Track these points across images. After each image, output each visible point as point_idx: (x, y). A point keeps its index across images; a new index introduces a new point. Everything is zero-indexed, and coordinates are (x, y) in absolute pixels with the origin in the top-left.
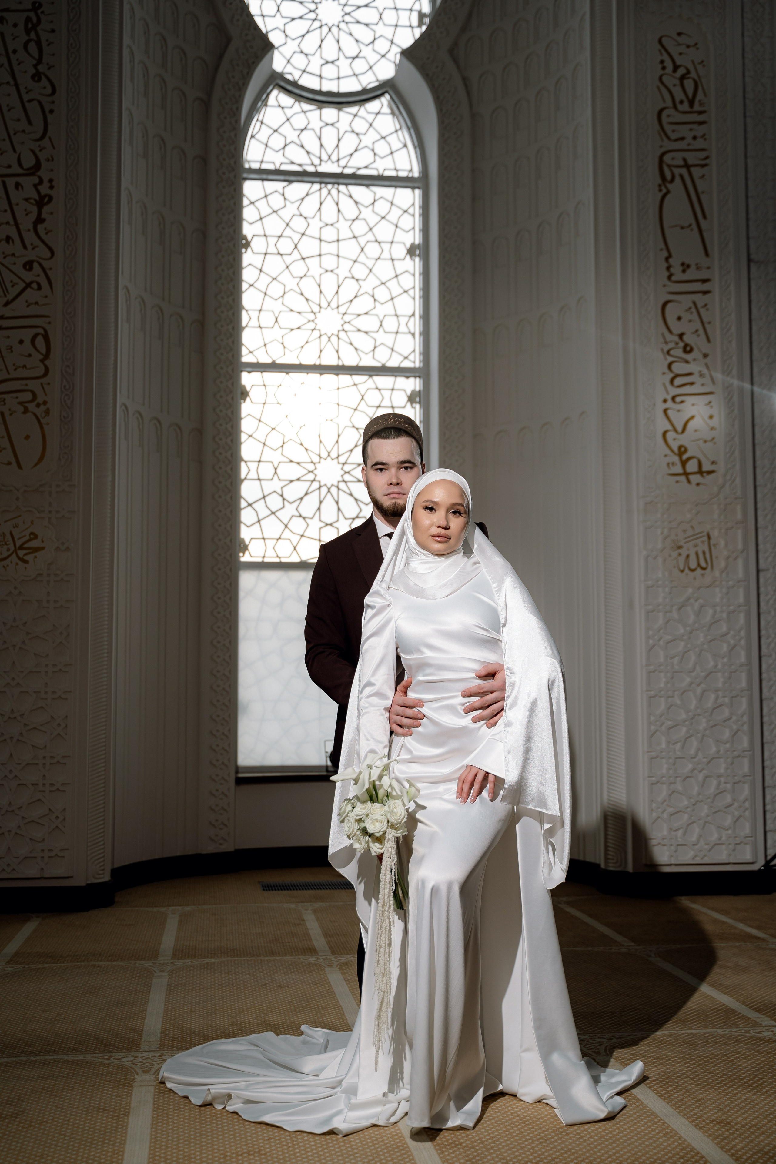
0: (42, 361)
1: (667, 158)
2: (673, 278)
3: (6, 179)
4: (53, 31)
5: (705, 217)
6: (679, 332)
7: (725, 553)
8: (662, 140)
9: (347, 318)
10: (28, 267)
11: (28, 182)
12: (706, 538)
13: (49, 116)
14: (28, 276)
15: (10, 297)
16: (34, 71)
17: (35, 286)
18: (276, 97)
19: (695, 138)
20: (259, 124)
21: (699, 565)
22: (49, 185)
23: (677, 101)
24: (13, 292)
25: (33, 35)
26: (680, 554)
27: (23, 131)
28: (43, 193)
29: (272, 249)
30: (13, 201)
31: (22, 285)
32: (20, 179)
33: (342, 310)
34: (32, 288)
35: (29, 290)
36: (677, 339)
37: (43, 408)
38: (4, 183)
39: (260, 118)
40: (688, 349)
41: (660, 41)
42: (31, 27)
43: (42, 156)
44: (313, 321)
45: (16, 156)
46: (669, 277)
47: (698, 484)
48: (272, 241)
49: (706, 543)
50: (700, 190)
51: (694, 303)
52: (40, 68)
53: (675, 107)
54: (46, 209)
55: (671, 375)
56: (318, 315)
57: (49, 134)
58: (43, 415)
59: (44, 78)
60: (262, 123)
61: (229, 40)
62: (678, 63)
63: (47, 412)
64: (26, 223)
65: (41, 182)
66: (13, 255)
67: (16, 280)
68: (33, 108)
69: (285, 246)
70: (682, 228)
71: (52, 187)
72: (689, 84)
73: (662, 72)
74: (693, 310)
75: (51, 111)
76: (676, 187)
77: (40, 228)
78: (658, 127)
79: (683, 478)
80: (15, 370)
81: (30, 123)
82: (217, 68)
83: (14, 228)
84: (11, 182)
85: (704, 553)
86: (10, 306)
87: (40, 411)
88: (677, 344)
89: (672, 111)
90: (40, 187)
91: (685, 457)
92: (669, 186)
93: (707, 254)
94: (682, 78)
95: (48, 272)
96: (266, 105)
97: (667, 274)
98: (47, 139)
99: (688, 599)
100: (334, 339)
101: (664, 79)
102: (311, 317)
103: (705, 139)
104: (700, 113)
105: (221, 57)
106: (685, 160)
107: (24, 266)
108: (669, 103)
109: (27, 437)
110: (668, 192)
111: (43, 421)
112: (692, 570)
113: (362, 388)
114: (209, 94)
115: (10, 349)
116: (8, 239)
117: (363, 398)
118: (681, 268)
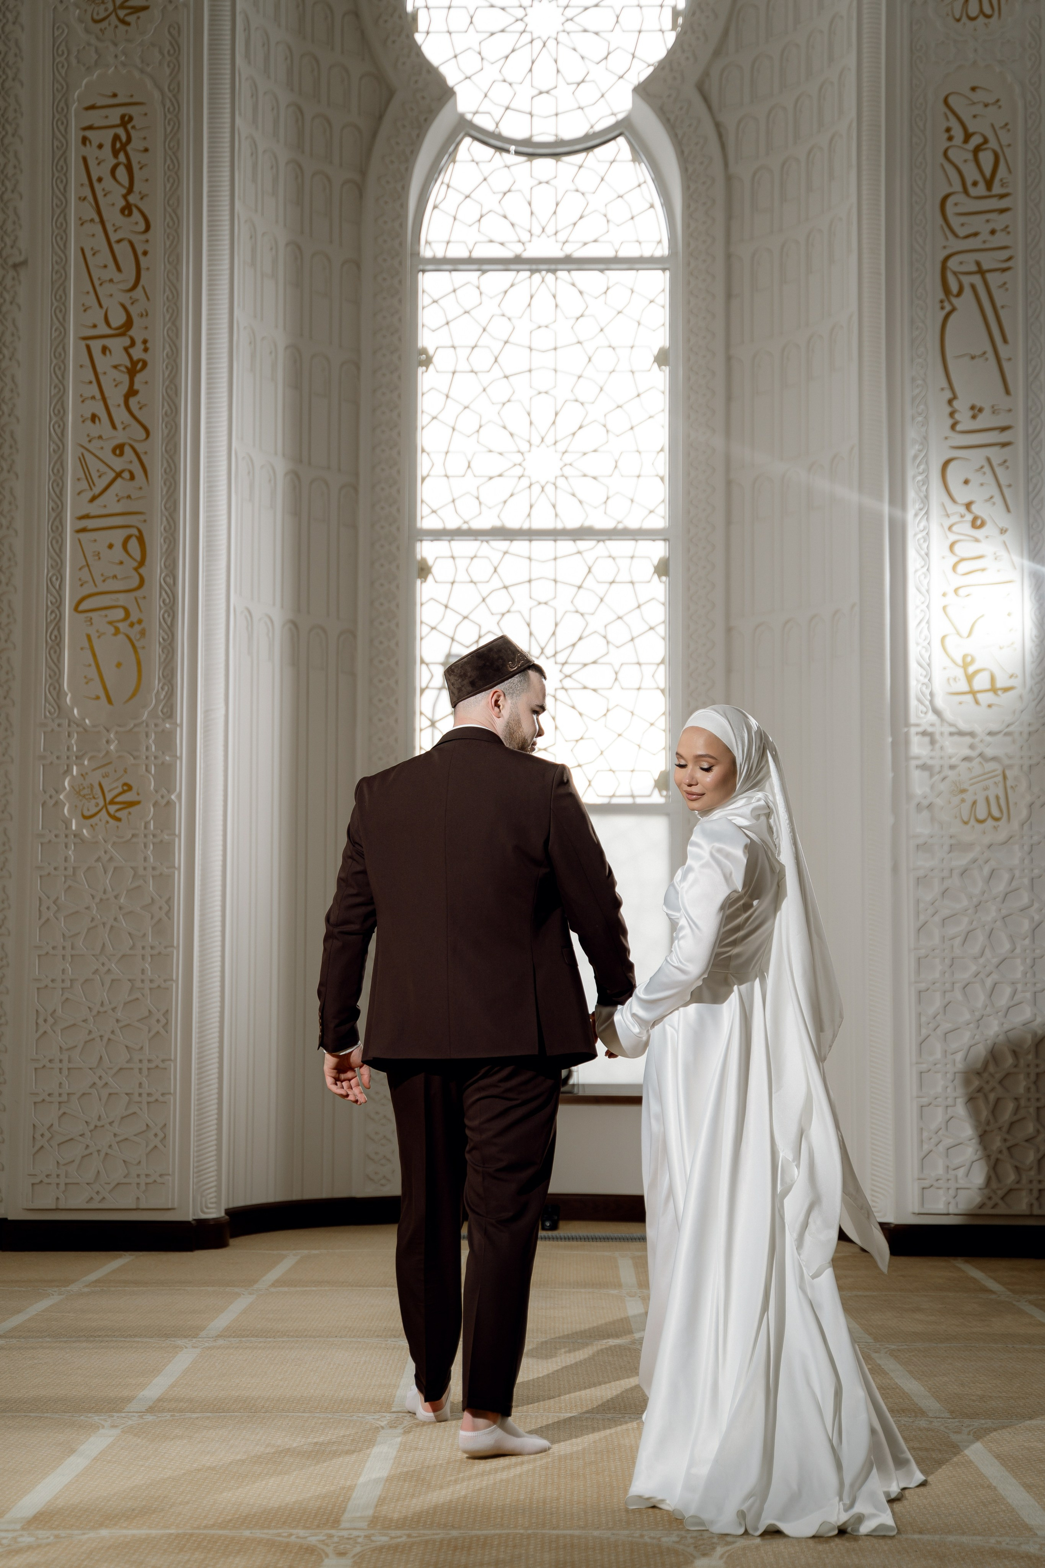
0: (136, 569)
1: (952, 264)
2: (959, 428)
3: (91, 343)
4: (146, 150)
5: (1005, 341)
6: (966, 501)
7: (1029, 798)
8: (947, 239)
9: (568, 458)
10: (118, 452)
11: (117, 344)
12: (1000, 778)
13: (142, 258)
14: (118, 464)
15: (96, 491)
16: (122, 203)
17: (126, 475)
18: (468, 148)
19: (993, 232)
20: (444, 187)
21: (990, 814)
22: (142, 347)
23: (969, 183)
24: (100, 484)
25: (122, 157)
26: (963, 801)
27: (111, 281)
28: (135, 358)
29: (463, 366)
30: (99, 370)
31: (113, 475)
32: (107, 342)
33: (561, 447)
34: (123, 478)
35: (119, 480)
36: (963, 510)
37: (137, 628)
38: (88, 348)
39: (446, 180)
40: (979, 522)
41: (946, 102)
42: (119, 146)
43: (134, 311)
44: (520, 465)
45: (103, 312)
46: (953, 427)
47: (990, 706)
48: (463, 353)
49: (1001, 785)
50: (999, 304)
51: (989, 460)
52: (132, 199)
53: (966, 191)
54: (139, 378)
55: (955, 559)
56: (527, 455)
57: (143, 282)
58: (138, 637)
59: (135, 211)
60: (448, 186)
61: (391, 93)
62: (971, 130)
63: (143, 633)
64: (115, 397)
65: (133, 343)
66: (100, 437)
67: (103, 468)
68: (123, 250)
69: (481, 360)
70: (973, 358)
71: (146, 350)
72: (986, 158)
73: (949, 144)
74: (987, 469)
75: (145, 253)
76: (965, 303)
77: (133, 401)
78: (940, 220)
79: (969, 698)
80: (104, 581)
81: (119, 269)
82: (374, 134)
83: (101, 403)
84: (96, 346)
85: (997, 798)
86: (98, 502)
87: (134, 632)
88: (962, 516)
89: (961, 198)
90: (131, 351)
92: (955, 301)
93: (1007, 392)
94: (977, 150)
95: (143, 457)
96: (454, 161)
97: (950, 422)
98: (139, 289)
99: (975, 861)
100: (550, 489)
101: (950, 153)
102: (518, 458)
103: (1009, 233)
104: (1002, 196)
105: (381, 118)
106: (978, 264)
107: (114, 451)
108: (958, 187)
109: (119, 665)
110: (954, 310)
111: (137, 644)
112: (980, 822)
113: (590, 557)
114: (363, 173)
115: (98, 555)
116: (94, 418)
117: (589, 571)
118: (971, 413)
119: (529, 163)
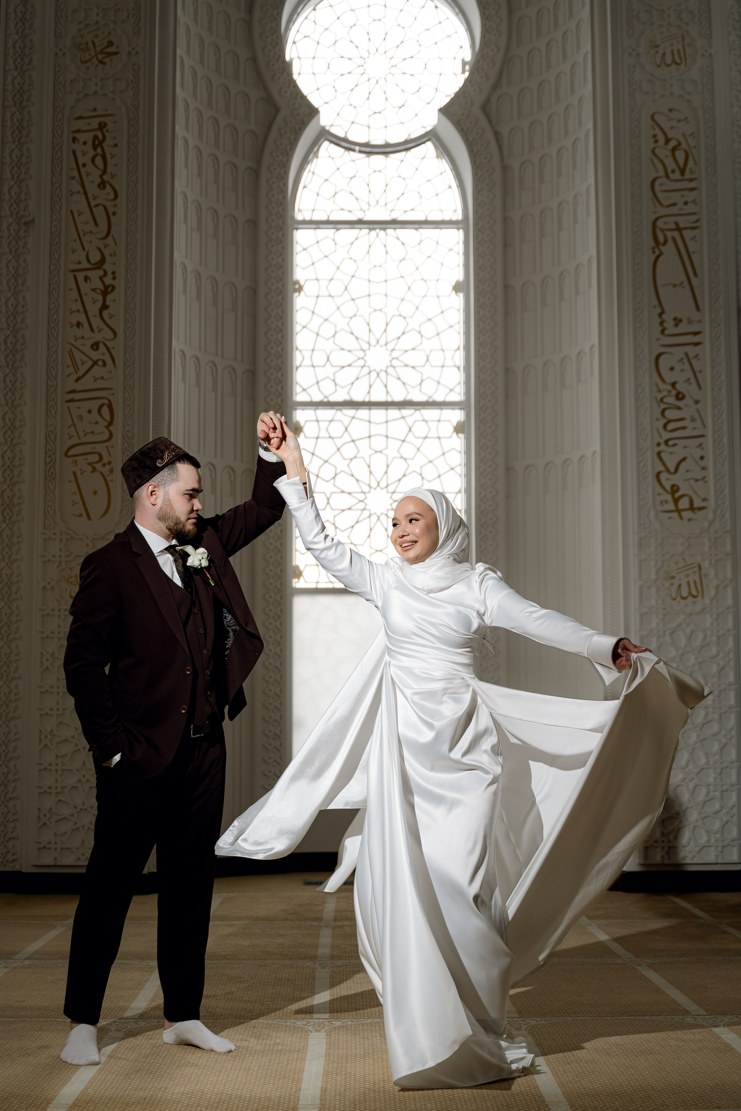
0: (107, 427)
1: (660, 223)
2: (666, 332)
3: (78, 274)
4: (116, 145)
5: (696, 275)
6: (672, 381)
7: (715, 582)
8: (656, 207)
9: (395, 354)
10: (95, 347)
11: (95, 275)
12: (696, 569)
13: (113, 219)
14: (95, 355)
15: (80, 374)
16: (99, 180)
17: (100, 363)
18: (326, 148)
19: (686, 203)
20: (311, 174)
21: (690, 593)
22: (112, 276)
23: (669, 170)
24: (83, 369)
25: (99, 150)
26: (672, 584)
27: (91, 232)
28: (107, 283)
29: (324, 292)
30: (83, 292)
31: (91, 363)
32: (88, 273)
33: (390, 346)
34: (98, 365)
35: (96, 367)
36: (669, 387)
37: (108, 467)
38: (75, 277)
39: (312, 170)
40: (681, 396)
41: (653, 117)
42: (98, 143)
43: (106, 252)
44: (363, 358)
45: (85, 253)
46: (663, 332)
47: (690, 520)
48: (324, 284)
49: (697, 574)
50: (691, 250)
51: (686, 354)
52: (106, 178)
53: (667, 176)
54: (109, 297)
55: (664, 421)
56: (367, 352)
57: (113, 232)
58: (108, 473)
59: (108, 185)
60: (313, 173)
61: (277, 110)
62: (670, 136)
63: (112, 471)
64: (93, 310)
65: (105, 274)
66: (83, 338)
67: (85, 359)
68: (99, 212)
69: (336, 288)
70: (675, 286)
71: (114, 278)
72: (680, 155)
73: (655, 145)
74: (685, 360)
75: (114, 214)
76: (669, 249)
77: (105, 313)
78: (651, 195)
79: (675, 515)
80: (85, 435)
81: (96, 224)
82: (266, 138)
83: (84, 315)
84: (80, 276)
85: (695, 582)
86: (81, 381)
87: (105, 470)
88: (670, 392)
89: (664, 180)
90: (105, 279)
91: (677, 495)
92: (663, 248)
93: (698, 308)
94: (674, 150)
95: (112, 351)
96: (317, 157)
97: (660, 328)
98: (110, 237)
99: (680, 625)
100: (383, 375)
101: (657, 151)
102: (361, 354)
103: (696, 204)
104: (691, 180)
105: (270, 127)
106: (677, 224)
107: (92, 347)
108: (662, 173)
109: (95, 493)
110: (661, 254)
111: (108, 478)
112: (684, 598)
113: (410, 420)
114: (259, 163)
115: (81, 417)
116: (79, 324)
117: (410, 430)
118: (673, 323)
119: (367, 158)
